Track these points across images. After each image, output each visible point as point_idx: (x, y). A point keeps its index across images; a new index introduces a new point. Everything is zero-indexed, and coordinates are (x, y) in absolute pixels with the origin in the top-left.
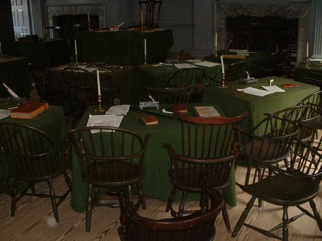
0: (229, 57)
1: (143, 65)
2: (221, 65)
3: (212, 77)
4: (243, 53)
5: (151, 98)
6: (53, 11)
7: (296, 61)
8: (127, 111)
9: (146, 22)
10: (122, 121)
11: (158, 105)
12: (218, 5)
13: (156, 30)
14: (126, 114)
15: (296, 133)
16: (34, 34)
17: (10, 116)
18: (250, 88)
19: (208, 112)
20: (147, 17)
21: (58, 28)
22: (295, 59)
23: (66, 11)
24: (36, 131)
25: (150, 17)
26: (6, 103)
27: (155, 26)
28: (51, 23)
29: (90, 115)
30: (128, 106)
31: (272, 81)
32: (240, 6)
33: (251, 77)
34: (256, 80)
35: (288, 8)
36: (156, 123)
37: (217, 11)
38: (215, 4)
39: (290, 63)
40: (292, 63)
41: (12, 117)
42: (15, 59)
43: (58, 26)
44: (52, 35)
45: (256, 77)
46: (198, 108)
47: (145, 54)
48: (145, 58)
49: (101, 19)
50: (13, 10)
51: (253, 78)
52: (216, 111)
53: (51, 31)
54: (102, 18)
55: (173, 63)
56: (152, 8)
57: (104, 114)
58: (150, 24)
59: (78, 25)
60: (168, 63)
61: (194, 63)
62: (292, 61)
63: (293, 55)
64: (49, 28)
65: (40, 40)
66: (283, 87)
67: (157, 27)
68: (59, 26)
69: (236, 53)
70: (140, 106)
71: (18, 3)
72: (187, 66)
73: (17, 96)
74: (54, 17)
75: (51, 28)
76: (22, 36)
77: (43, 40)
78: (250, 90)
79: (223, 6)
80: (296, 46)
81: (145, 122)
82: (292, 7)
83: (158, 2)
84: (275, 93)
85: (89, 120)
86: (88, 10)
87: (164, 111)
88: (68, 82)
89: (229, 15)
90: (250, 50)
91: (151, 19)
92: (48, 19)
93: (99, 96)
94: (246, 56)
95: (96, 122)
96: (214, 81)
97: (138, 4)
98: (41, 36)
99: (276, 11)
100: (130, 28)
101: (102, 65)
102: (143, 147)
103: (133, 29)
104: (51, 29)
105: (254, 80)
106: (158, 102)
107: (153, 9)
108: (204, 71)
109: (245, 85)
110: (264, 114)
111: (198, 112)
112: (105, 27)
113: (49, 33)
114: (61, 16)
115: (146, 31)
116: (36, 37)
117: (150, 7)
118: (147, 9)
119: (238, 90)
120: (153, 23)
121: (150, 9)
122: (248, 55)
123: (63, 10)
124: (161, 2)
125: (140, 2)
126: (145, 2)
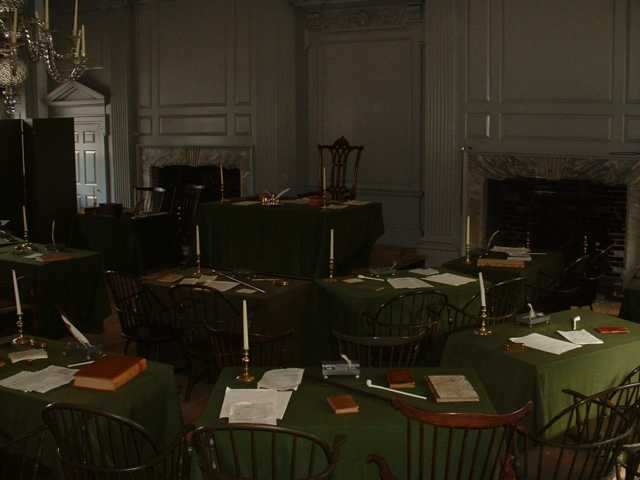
0: (493, 265)
1: (326, 280)
2: (478, 281)
3: (461, 307)
4: (519, 256)
5: (346, 359)
6: (153, 156)
7: (623, 266)
8: (299, 382)
9: (332, 186)
10: (289, 404)
11: (358, 372)
12: (470, 156)
13: (351, 202)
14: (296, 389)
15: (625, 435)
16: (113, 201)
17: (72, 381)
18: (535, 335)
19: (454, 389)
20: (333, 174)
21: (161, 190)
22: (621, 262)
23: (176, 159)
24: (126, 423)
25: (339, 176)
26: (64, 353)
27: (348, 194)
28: (147, 180)
29: (228, 388)
30: (300, 372)
31: (578, 319)
32: (512, 158)
33: (536, 310)
34: (547, 318)
35: (607, 164)
36: (355, 410)
37: (470, 168)
38: (465, 154)
39: (611, 269)
40: (616, 270)
41: (76, 384)
42: (78, 254)
43: (160, 186)
44: (148, 205)
45: (546, 313)
46: (434, 379)
47: (332, 257)
48: (331, 267)
49: (244, 175)
50: (76, 152)
51: (541, 314)
52: (470, 387)
53: (147, 195)
54: (247, 173)
55: (385, 276)
56: (342, 160)
57: (254, 386)
58: (339, 192)
59: (200, 187)
60: (374, 276)
61: (425, 276)
62: (614, 265)
63: (617, 254)
64: (143, 189)
65: (127, 213)
66: (599, 332)
67: (353, 197)
68: (163, 188)
69: (504, 256)
70: (324, 372)
71: (87, 139)
72: (411, 283)
73: (86, 341)
74: (153, 168)
75: (146, 189)
76: (91, 205)
77: (131, 215)
78: (536, 341)
79: (480, 158)
80: (623, 238)
81: (334, 407)
82: (615, 162)
83: (356, 147)
84: (584, 346)
85: (225, 399)
86: (219, 157)
87: (369, 383)
88: (180, 308)
89: (492, 175)
90: (533, 248)
91: (341, 179)
92: (142, 171)
93: (244, 351)
94: (526, 262)
95: (239, 404)
96: (465, 315)
97: (316, 149)
98: (127, 205)
99: (582, 168)
100: (300, 196)
101: (247, 275)
102: (330, 461)
103: (306, 200)
104: (147, 192)
105: (543, 318)
106: (358, 365)
107: (345, 161)
108: (446, 297)
109: (526, 328)
110: (564, 391)
111: (436, 387)
112: (251, 193)
113: (143, 201)
114: (166, 167)
115: (332, 206)
116: (118, 208)
117: (340, 157)
118: (334, 161)
119: (513, 339)
120: (344, 187)
121: (339, 161)
122: (530, 259)
123: (171, 156)
124: (361, 149)
125: (321, 148)
126: (331, 148)
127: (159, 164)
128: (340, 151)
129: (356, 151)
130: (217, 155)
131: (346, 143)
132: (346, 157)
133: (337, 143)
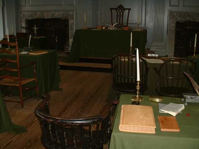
20: (117, 20)
23: (38, 16)
25: (120, 20)
74: (26, 20)
83: (127, 9)
91: (121, 22)
117: (120, 13)
123: (36, 15)
124: (129, 9)
125: (111, 9)
126: (116, 9)
127: (30, 18)
128: (120, 10)
129: (127, 11)
130: (58, 14)
131: (123, 7)
132: (123, 13)
133: (118, 7)
